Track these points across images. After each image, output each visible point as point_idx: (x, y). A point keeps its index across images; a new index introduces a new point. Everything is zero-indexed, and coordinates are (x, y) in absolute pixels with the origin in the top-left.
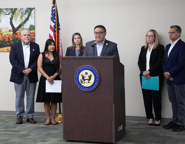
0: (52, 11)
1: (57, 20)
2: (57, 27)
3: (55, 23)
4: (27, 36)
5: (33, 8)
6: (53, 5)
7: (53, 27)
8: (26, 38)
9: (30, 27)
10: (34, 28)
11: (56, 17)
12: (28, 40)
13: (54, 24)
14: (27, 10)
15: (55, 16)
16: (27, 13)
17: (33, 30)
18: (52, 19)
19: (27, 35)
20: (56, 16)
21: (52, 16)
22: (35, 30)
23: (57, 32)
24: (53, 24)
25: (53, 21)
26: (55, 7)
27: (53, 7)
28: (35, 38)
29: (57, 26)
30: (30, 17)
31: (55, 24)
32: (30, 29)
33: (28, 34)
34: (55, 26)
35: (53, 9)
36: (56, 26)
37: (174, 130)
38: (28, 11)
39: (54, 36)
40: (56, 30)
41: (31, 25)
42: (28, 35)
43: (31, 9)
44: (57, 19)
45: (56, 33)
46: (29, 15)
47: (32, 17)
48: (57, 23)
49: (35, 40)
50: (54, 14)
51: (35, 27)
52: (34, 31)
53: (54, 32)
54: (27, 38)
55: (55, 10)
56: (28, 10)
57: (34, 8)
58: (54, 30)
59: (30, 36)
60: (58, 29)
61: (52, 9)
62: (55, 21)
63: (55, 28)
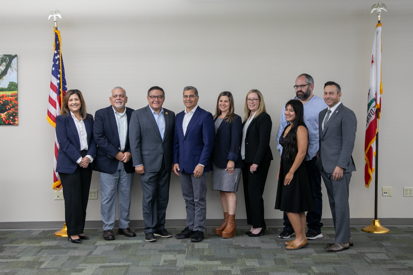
0: (55, 60)
1: (62, 76)
2: (63, 86)
3: (59, 79)
4: (118, 98)
5: (14, 55)
6: (56, 52)
7: (56, 85)
8: (117, 101)
9: (9, 85)
10: (17, 87)
11: (60, 70)
12: (121, 104)
13: (58, 81)
14: (3, 58)
15: (59, 68)
16: (4, 64)
17: (14, 90)
18: (55, 73)
19: (118, 96)
20: (61, 68)
21: (53, 69)
22: (17, 90)
23: (63, 93)
24: (56, 82)
25: (57, 77)
26: (59, 55)
27: (56, 55)
28: (18, 102)
29: (63, 84)
30: (9, 70)
31: (60, 82)
32: (10, 88)
33: (120, 93)
34: (59, 84)
35: (56, 58)
36: (61, 84)
37: (193, 240)
38: (5, 60)
39: (59, 100)
40: (61, 90)
41: (10, 83)
42: (120, 96)
43: (11, 58)
44: (62, 73)
45: (61, 95)
46: (8, 66)
47: (14, 69)
48: (62, 80)
49: (17, 107)
50: (58, 66)
51: (17, 85)
52: (15, 92)
53: (59, 93)
54: (119, 100)
55: (59, 59)
56: (6, 58)
57: (16, 56)
58: (58, 90)
59: (124, 98)
60: (65, 89)
61: (54, 57)
62: (59, 76)
63: (60, 87)
